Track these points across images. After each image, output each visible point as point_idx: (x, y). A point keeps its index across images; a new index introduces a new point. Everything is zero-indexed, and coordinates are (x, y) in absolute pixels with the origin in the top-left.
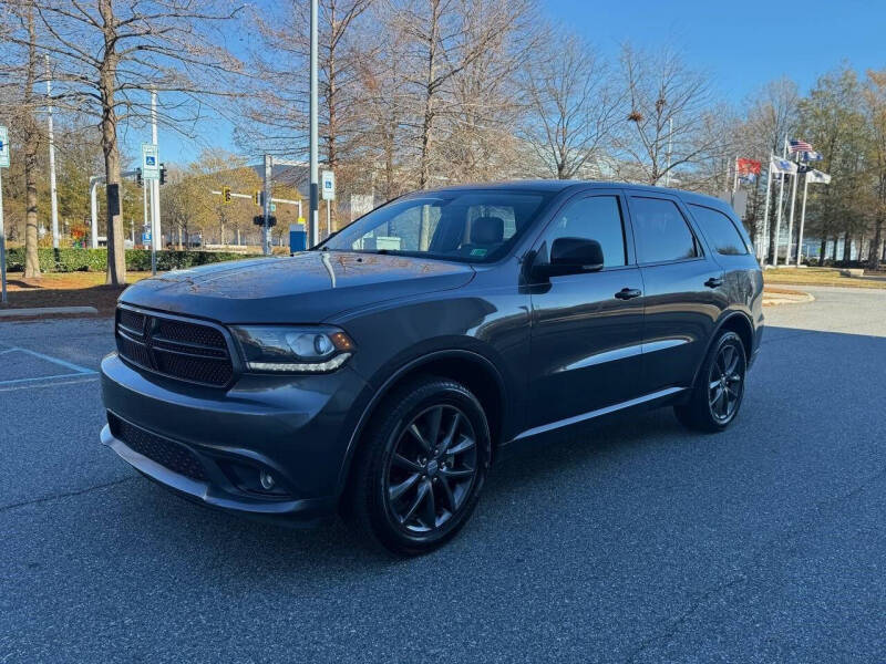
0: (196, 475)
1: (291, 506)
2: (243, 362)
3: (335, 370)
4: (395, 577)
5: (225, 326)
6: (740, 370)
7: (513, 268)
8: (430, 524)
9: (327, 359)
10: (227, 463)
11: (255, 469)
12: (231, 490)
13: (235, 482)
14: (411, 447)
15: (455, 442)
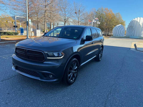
0: (37, 76)
1: (55, 80)
2: (46, 57)
5: (43, 51)
8: (72, 80)
10: (44, 74)
11: (49, 74)
12: (45, 78)
13: (46, 77)
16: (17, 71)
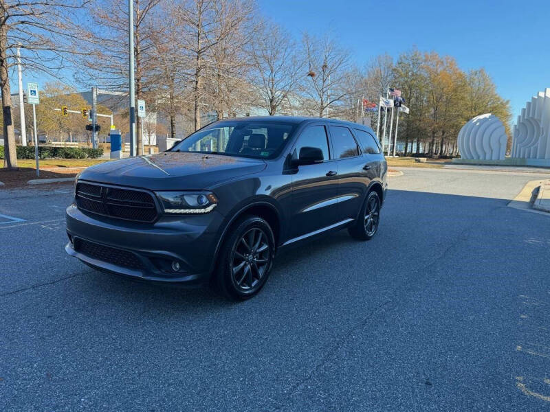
1: (190, 278)
2: (163, 210)
3: (208, 213)
4: (236, 310)
5: (152, 191)
6: (378, 210)
7: (281, 162)
8: (250, 285)
9: (205, 207)
10: (155, 259)
11: (169, 260)
12: (157, 272)
13: (159, 268)
14: (243, 249)
15: (260, 246)
16: (80, 256)
